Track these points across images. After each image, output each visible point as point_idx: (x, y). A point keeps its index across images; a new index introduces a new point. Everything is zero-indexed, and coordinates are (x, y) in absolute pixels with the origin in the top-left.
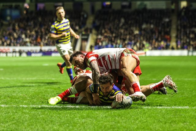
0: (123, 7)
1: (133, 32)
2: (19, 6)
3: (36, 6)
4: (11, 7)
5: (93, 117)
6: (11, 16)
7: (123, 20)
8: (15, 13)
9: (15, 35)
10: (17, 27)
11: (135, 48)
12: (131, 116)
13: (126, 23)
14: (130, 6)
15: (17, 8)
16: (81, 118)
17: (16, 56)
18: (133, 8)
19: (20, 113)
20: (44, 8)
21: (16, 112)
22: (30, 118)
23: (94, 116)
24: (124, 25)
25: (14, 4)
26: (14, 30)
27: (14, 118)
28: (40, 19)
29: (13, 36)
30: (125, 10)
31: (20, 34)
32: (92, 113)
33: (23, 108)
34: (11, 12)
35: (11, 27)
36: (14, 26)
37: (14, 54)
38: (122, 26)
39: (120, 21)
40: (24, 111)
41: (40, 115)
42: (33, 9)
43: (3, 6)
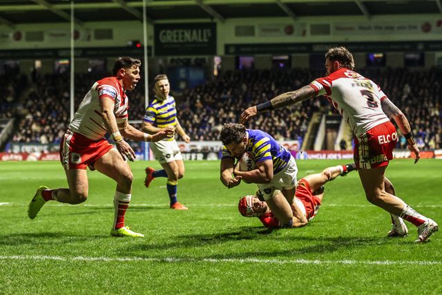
0: (409, 62)
1: (427, 113)
2: (203, 60)
3: (237, 61)
4: (187, 64)
5: (347, 282)
6: (187, 80)
7: (408, 89)
8: (196, 75)
9: (196, 119)
10: (199, 104)
11: (432, 143)
12: (422, 280)
13: (414, 93)
14: (421, 62)
15: (200, 65)
16: (323, 284)
17: (196, 159)
18: (428, 65)
19: (203, 275)
20: (253, 64)
21: (196, 273)
22: (223, 284)
23: (348, 280)
24: (409, 97)
25: (193, 58)
26: (193, 108)
27: (191, 284)
28: (244, 87)
29: (191, 120)
30: (412, 69)
31: (204, 116)
32: (346, 275)
33: (209, 263)
34: (187, 73)
35: (187, 103)
36: (193, 99)
37: (193, 156)
38: (407, 99)
39: (401, 90)
40: (212, 270)
41: (242, 279)
42: (231, 66)
43: (172, 61)
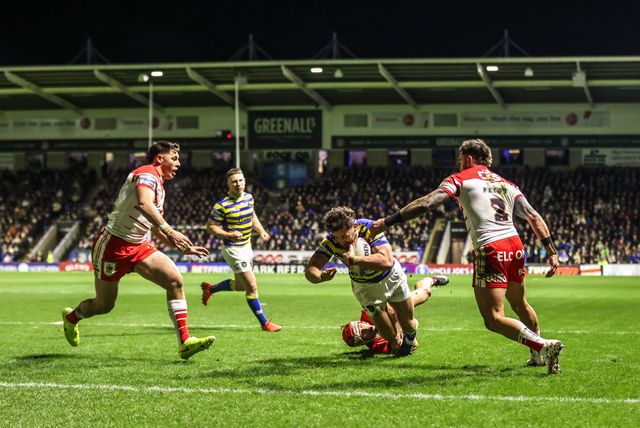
0: (550, 160)
1: (572, 221)
2: (306, 155)
3: (347, 155)
4: (286, 159)
5: (473, 422)
6: (286, 179)
7: (549, 192)
8: (298, 172)
9: (297, 225)
10: (300, 207)
11: (577, 257)
12: (563, 420)
13: (557, 197)
14: (565, 160)
15: (301, 160)
16: (444, 423)
17: (296, 272)
18: (573, 165)
19: (302, 411)
20: (365, 160)
21: (294, 408)
22: (326, 421)
23: (475, 419)
24: (551, 202)
25: (294, 152)
26: (293, 211)
27: (287, 421)
28: (354, 187)
29: (290, 226)
30: (555, 169)
31: (306, 222)
32: (472, 413)
33: (309, 396)
34: (287, 170)
35: (286, 206)
36: (293, 201)
37: (293, 268)
38: (547, 205)
39: (541, 193)
40: (312, 404)
41: (348, 416)
42: (339, 162)
43: (269, 155)
